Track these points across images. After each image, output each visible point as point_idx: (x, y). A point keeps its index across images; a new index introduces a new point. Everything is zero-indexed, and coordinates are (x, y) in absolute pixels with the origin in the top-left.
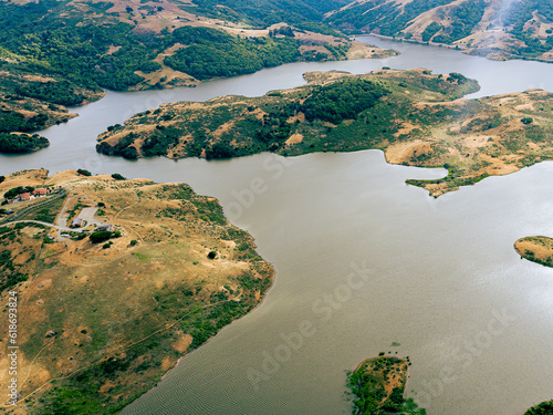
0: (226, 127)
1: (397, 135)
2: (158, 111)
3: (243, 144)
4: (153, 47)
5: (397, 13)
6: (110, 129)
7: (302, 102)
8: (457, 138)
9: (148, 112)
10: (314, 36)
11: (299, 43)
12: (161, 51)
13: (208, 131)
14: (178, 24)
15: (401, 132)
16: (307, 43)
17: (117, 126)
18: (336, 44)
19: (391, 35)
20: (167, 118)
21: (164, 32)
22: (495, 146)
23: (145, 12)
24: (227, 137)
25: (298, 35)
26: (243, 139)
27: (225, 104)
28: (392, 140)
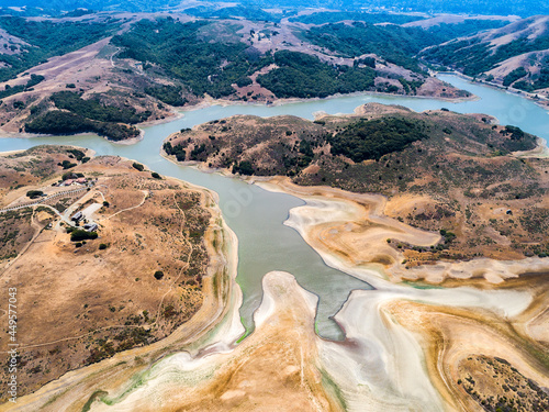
0: (260, 147)
1: (411, 184)
2: (223, 122)
3: (266, 166)
4: (255, 65)
5: (488, 53)
6: (182, 131)
7: (335, 133)
8: (472, 201)
9: (216, 122)
10: (394, 69)
11: (377, 74)
12: (259, 70)
13: (246, 147)
14: (281, 47)
15: (417, 182)
16: (384, 74)
17: (188, 129)
18: (410, 79)
19: (472, 75)
20: (224, 130)
21: (268, 53)
22: (511, 221)
23: (262, 35)
24: (256, 156)
25: (379, 67)
26: (269, 161)
27: (272, 125)
28: (403, 189)
